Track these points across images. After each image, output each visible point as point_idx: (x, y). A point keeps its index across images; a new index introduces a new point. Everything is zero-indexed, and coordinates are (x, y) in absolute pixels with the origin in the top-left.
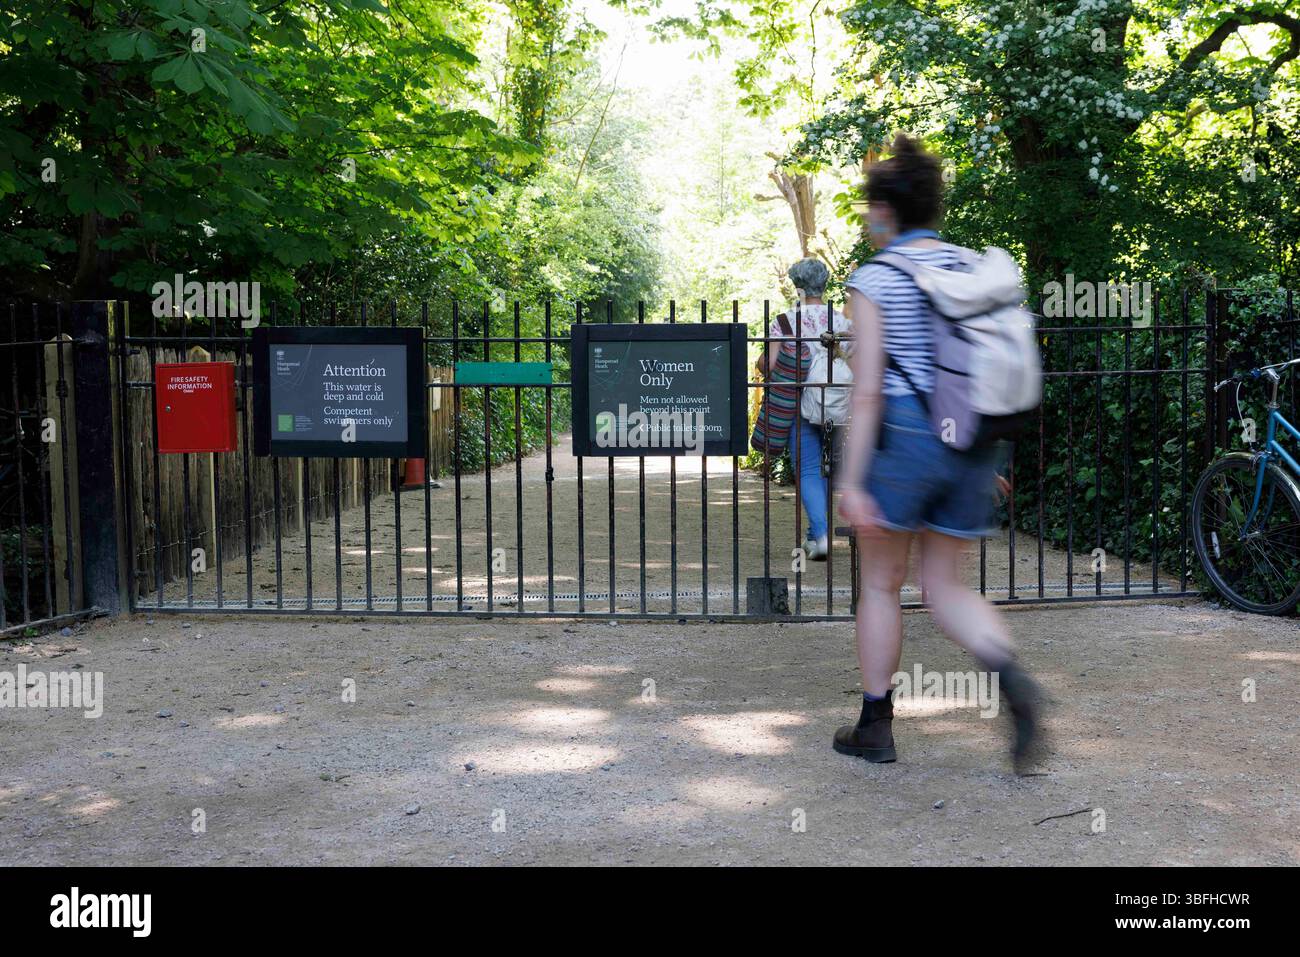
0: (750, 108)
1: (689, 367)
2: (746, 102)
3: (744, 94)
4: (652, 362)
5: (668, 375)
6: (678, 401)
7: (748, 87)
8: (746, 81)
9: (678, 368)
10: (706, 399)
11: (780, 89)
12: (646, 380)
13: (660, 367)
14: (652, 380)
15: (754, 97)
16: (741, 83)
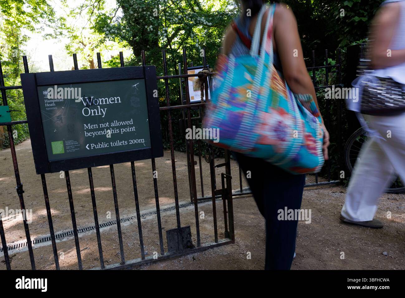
0: (70, 54)
1: (117, 100)
2: (69, 53)
3: (68, 51)
4: (90, 99)
5: (102, 107)
6: (113, 125)
7: (69, 50)
8: (68, 48)
9: (109, 101)
10: (131, 122)
11: (76, 50)
12: (86, 111)
13: (96, 102)
14: (91, 112)
15: (70, 52)
16: (67, 49)
